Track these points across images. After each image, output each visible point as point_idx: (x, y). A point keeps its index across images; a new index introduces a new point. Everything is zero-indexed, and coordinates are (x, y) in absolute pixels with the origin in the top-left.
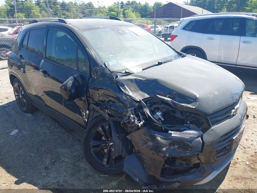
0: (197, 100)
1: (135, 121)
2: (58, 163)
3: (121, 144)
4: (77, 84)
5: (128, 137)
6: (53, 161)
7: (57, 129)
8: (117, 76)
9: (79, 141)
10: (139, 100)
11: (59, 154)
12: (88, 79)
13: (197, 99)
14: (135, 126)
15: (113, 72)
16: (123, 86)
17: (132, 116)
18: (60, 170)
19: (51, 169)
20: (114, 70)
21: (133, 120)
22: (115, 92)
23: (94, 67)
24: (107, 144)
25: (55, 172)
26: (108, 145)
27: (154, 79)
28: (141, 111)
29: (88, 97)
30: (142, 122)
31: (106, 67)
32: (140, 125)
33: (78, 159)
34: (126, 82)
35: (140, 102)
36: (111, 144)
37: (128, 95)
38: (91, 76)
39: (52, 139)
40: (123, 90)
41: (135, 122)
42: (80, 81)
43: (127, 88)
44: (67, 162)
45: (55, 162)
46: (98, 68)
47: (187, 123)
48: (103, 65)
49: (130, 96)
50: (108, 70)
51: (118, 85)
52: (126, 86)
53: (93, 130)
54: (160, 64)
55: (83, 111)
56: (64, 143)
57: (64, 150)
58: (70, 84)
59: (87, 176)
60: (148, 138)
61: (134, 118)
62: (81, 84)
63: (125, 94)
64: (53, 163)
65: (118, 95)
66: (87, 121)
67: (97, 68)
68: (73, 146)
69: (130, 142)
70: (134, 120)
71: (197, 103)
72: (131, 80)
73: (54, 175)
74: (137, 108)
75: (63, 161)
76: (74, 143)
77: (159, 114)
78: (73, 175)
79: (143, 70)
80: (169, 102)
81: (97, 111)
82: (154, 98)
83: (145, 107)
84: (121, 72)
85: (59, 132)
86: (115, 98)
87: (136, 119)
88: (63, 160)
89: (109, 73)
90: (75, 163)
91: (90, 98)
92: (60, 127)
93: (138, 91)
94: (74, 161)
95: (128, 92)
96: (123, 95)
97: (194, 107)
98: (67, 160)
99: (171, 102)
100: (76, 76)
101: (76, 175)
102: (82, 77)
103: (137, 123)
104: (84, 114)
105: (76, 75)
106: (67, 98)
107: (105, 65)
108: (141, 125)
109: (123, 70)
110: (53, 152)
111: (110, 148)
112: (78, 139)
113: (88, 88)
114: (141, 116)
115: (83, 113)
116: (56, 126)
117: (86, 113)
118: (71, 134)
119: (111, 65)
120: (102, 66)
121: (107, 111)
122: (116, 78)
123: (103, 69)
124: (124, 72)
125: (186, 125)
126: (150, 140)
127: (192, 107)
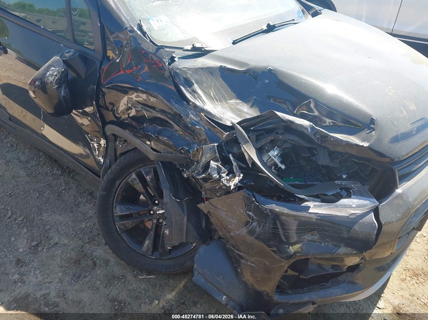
0: (372, 126)
1: (221, 177)
2: (45, 250)
3: (185, 220)
4: (72, 74)
5: (201, 206)
6: (33, 244)
7: (42, 167)
8: (172, 60)
9: (91, 194)
10: (229, 124)
11: (48, 227)
12: (98, 64)
13: (374, 125)
14: (221, 188)
15: (162, 47)
16: (189, 84)
17: (213, 164)
18: (50, 266)
19: (30, 264)
20: (164, 42)
21: (216, 176)
22: (169, 101)
23: (112, 33)
24: (152, 212)
25: (38, 272)
26: (154, 214)
27: (266, 68)
28: (235, 150)
29: (102, 107)
30: (237, 178)
31: (144, 33)
32: (232, 185)
33: (89, 239)
34: (196, 77)
35: (232, 128)
36: (161, 212)
37: (203, 110)
38: (105, 57)
39: (31, 191)
40: (188, 96)
41: (222, 180)
42: (81, 68)
43: (199, 91)
44: (65, 245)
45: (37, 245)
46: (123, 36)
47: (341, 178)
48: (136, 29)
49: (207, 113)
50: (148, 41)
51: (176, 81)
52: (196, 86)
53: (117, 183)
54: (271, 29)
55: (92, 140)
56: (58, 200)
57: (58, 217)
58: (52, 75)
59: (111, 280)
60: (250, 213)
61: (219, 171)
62: (83, 77)
63: (195, 106)
64: (35, 249)
65: (177, 108)
66: (102, 161)
67: (121, 36)
68: (78, 206)
69: (207, 217)
70: (219, 174)
71: (373, 133)
72: (209, 70)
73: (37, 278)
74: (225, 144)
75: (56, 244)
76: (80, 199)
77: (274, 153)
78: (79, 277)
79: (234, 43)
80: (306, 129)
81: (125, 141)
82: (268, 119)
83: (246, 142)
84: (181, 48)
85: (46, 174)
86: (169, 114)
87: (224, 173)
88: (57, 240)
89: (152, 49)
90: (82, 247)
91: (107, 109)
92: (50, 163)
93: (226, 100)
94: (80, 243)
95: (203, 102)
96: (191, 109)
97: (366, 144)
98: (66, 241)
99: (309, 129)
100: (67, 55)
101: (85, 277)
102: (85, 58)
103: (225, 182)
104: (95, 145)
105: (68, 53)
106: (50, 111)
107: (140, 27)
108: (234, 185)
109: (186, 42)
110: (35, 222)
111: (158, 220)
112: (87, 189)
113: (99, 86)
114: (234, 164)
115: (93, 144)
116: (41, 159)
117: (100, 144)
118: (73, 178)
119: (156, 28)
120: (132, 31)
121: (148, 143)
122: (169, 64)
123: (135, 38)
124: (189, 47)
125: (339, 182)
126: (255, 218)
127: (361, 144)
